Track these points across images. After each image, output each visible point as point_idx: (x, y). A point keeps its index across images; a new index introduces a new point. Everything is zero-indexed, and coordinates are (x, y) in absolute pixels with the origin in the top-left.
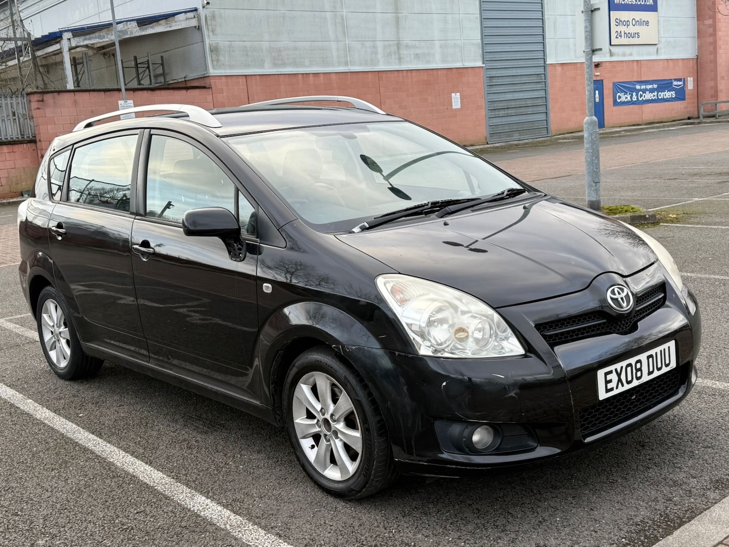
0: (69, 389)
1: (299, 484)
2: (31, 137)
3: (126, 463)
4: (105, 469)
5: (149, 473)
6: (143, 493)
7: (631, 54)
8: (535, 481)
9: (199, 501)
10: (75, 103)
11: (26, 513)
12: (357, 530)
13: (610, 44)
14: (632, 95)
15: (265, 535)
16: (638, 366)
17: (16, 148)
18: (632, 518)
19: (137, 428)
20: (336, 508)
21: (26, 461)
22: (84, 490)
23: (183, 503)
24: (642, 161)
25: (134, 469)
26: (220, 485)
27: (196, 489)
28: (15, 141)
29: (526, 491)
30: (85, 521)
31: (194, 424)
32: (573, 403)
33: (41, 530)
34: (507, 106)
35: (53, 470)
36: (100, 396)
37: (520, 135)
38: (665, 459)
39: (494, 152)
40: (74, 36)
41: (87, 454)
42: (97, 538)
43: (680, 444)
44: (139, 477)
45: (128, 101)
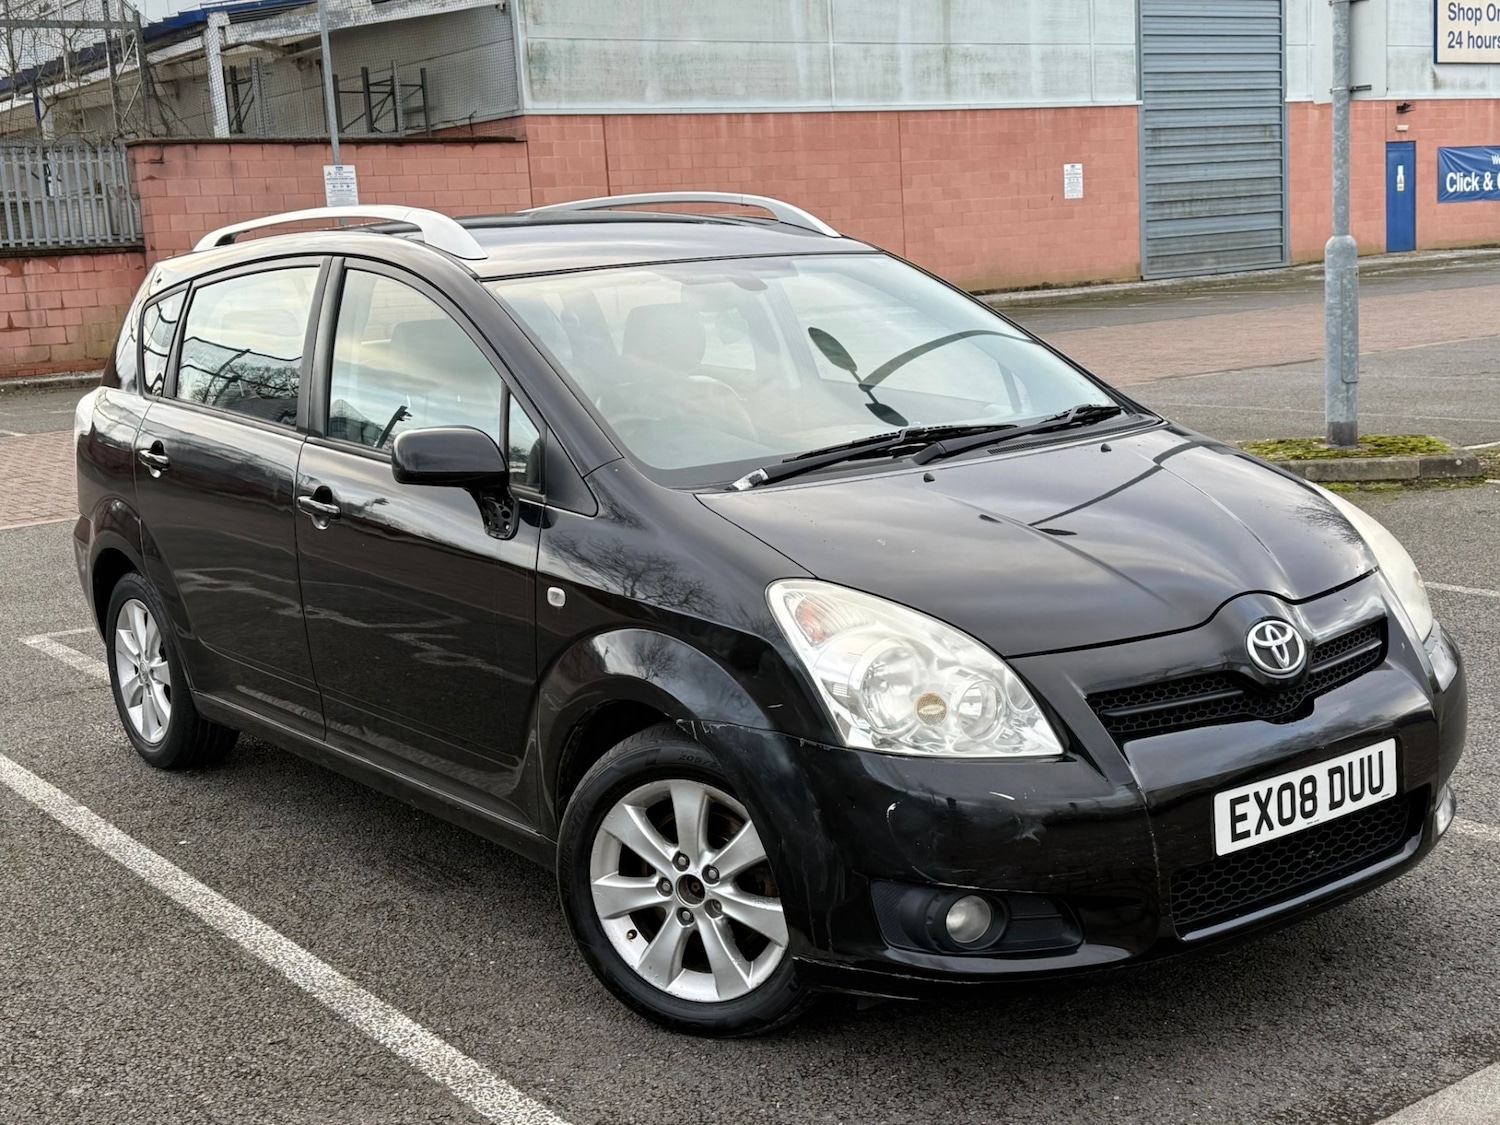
0: (165, 787)
1: (603, 1002)
2: (133, 240)
3: (262, 943)
4: (219, 954)
5: (306, 965)
6: (289, 1005)
7: (1482, 86)
8: (1087, 1020)
9: (398, 1025)
10: (232, 168)
11: (52, 1034)
12: (705, 1100)
13: (1436, 62)
14: (1482, 177)
15: (520, 1100)
16: (1308, 788)
17: (101, 262)
18: (1271, 1103)
19: (292, 874)
20: (670, 1053)
21: (62, 931)
22: (172, 994)
23: (366, 1028)
24: (1483, 333)
25: (276, 957)
26: (443, 996)
27: (394, 1003)
28: (99, 247)
29: (1063, 1039)
30: (167, 1055)
31: (410, 871)
32: (1157, 859)
33: (77, 1068)
34: (1191, 195)
35: (114, 950)
36: (227, 805)
37: (1219, 263)
38: (1367, 990)
39: (1154, 300)
40: (234, 21)
41: (187, 922)
42: (186, 1087)
43: (1407, 958)
44: (285, 973)
45: (344, 166)
